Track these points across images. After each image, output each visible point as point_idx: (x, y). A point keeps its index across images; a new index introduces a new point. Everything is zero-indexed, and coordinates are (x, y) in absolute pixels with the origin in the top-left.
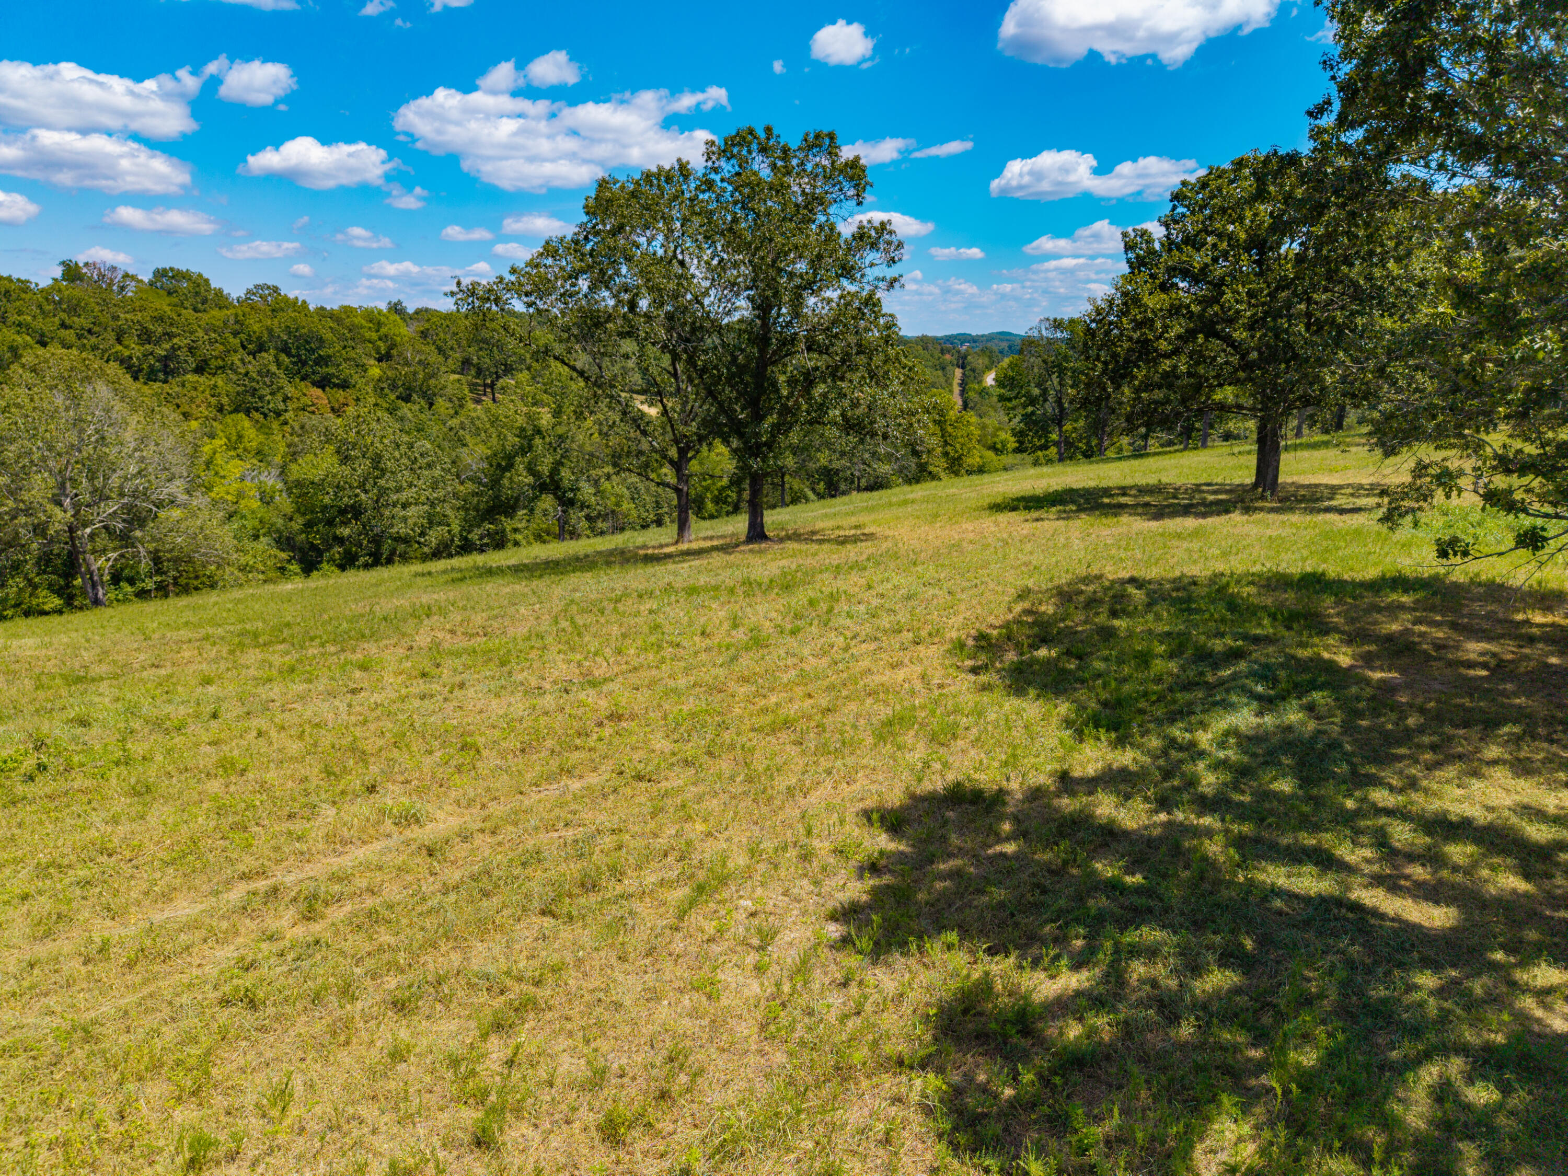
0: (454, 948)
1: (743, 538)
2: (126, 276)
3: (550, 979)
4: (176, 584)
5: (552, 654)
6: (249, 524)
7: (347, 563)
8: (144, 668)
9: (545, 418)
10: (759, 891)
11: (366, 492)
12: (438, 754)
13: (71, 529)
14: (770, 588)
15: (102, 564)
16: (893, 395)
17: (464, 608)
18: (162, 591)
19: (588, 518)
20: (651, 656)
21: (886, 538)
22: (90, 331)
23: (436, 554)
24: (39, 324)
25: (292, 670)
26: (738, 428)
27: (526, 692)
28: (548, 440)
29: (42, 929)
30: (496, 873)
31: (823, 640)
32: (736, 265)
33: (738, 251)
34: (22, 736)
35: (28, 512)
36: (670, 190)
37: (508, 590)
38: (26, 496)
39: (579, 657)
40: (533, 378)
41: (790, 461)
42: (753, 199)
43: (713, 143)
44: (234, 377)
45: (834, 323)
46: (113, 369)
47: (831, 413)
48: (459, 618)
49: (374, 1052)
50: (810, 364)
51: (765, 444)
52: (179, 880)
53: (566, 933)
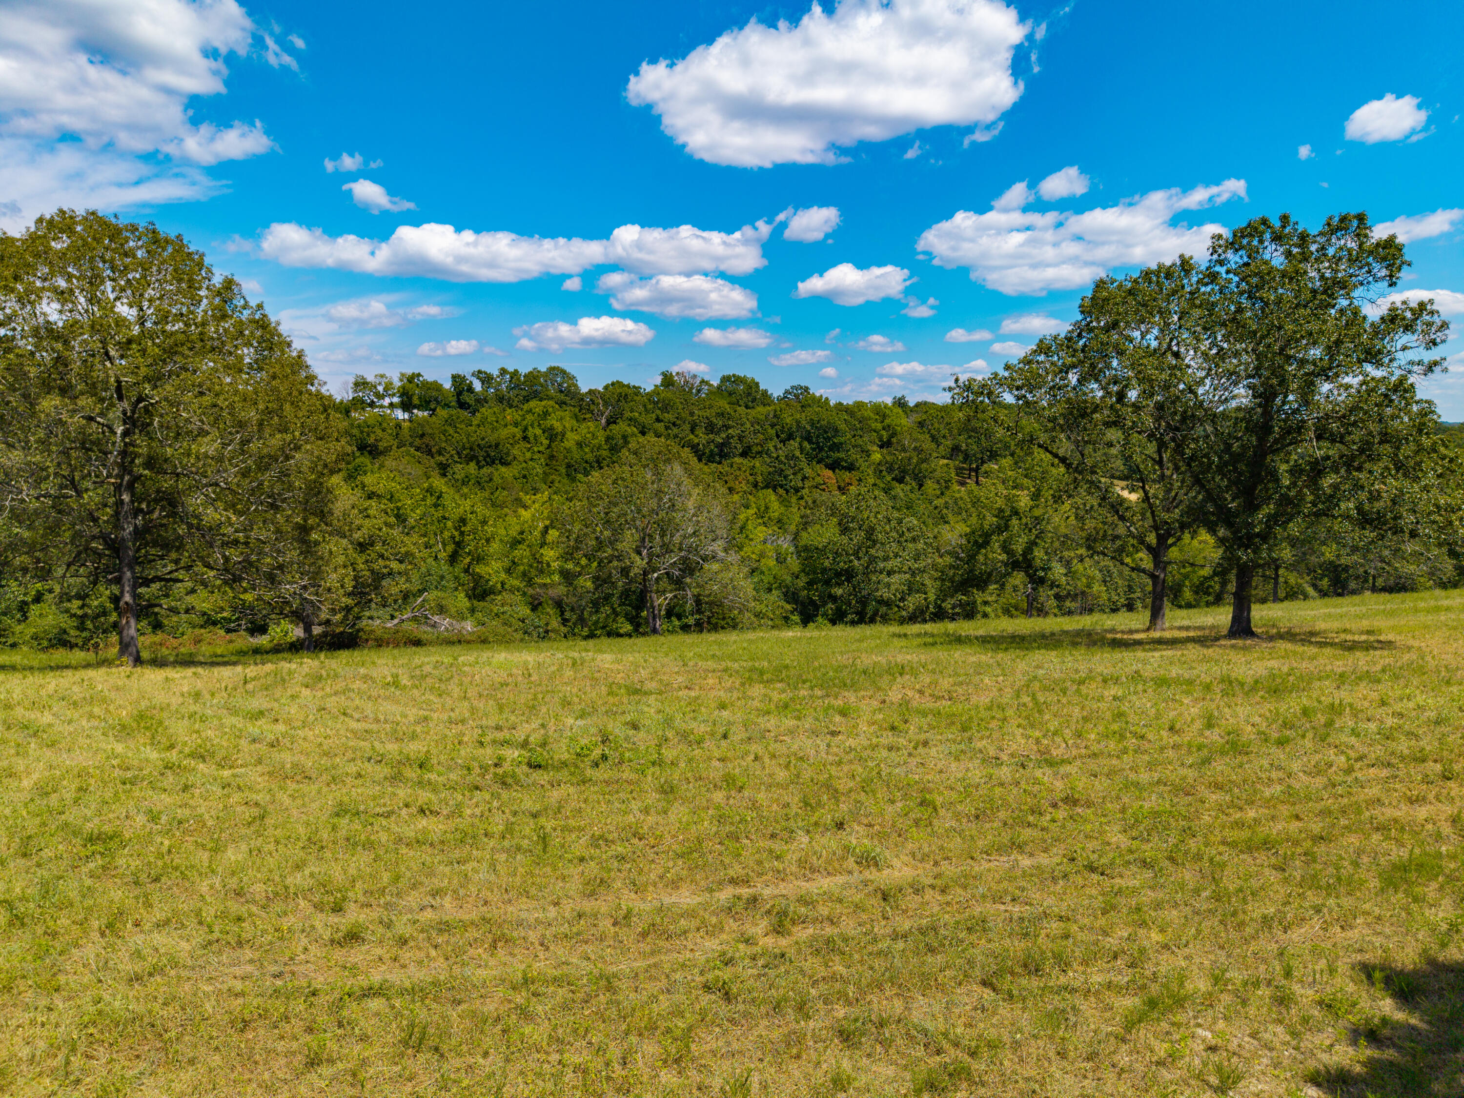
0: (897, 994)
1: (1225, 632)
2: (703, 381)
3: (985, 1054)
4: (709, 623)
5: (1012, 727)
6: (767, 579)
7: (837, 619)
8: (680, 689)
9: (1024, 500)
10: (1221, 1024)
11: (859, 559)
12: (900, 805)
13: (645, 573)
14: (1254, 689)
15: (661, 602)
16: (1426, 489)
17: (933, 672)
18: (699, 627)
19: (1057, 597)
20: (1112, 745)
21: (1409, 648)
22: (674, 424)
23: (913, 619)
24: (642, 419)
25: (786, 706)
26: (1226, 517)
27: (984, 760)
28: (1024, 520)
29: (590, 888)
30: (942, 931)
31: (1318, 757)
32: (1237, 354)
33: (1241, 340)
34: (593, 730)
35: (619, 558)
36: (1168, 285)
37: (974, 659)
38: (619, 546)
39: (1037, 734)
40: (1016, 463)
41: (1286, 553)
42: (1262, 288)
43: (1220, 237)
44: (768, 460)
45: (1352, 410)
46: (686, 453)
47: (1343, 506)
48: (928, 680)
49: (820, 1073)
50: (1319, 454)
51: (1258, 535)
52: (685, 872)
53: (1004, 1010)
